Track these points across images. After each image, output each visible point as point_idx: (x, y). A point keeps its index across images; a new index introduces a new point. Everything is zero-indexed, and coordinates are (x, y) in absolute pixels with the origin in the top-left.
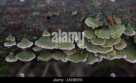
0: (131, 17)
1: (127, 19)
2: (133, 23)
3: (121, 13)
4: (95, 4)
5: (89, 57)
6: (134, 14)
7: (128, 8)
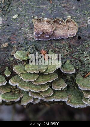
0: (70, 53)
1: (66, 55)
2: (73, 60)
3: (58, 48)
4: (27, 36)
5: (23, 97)
6: (74, 49)
7: (65, 42)
